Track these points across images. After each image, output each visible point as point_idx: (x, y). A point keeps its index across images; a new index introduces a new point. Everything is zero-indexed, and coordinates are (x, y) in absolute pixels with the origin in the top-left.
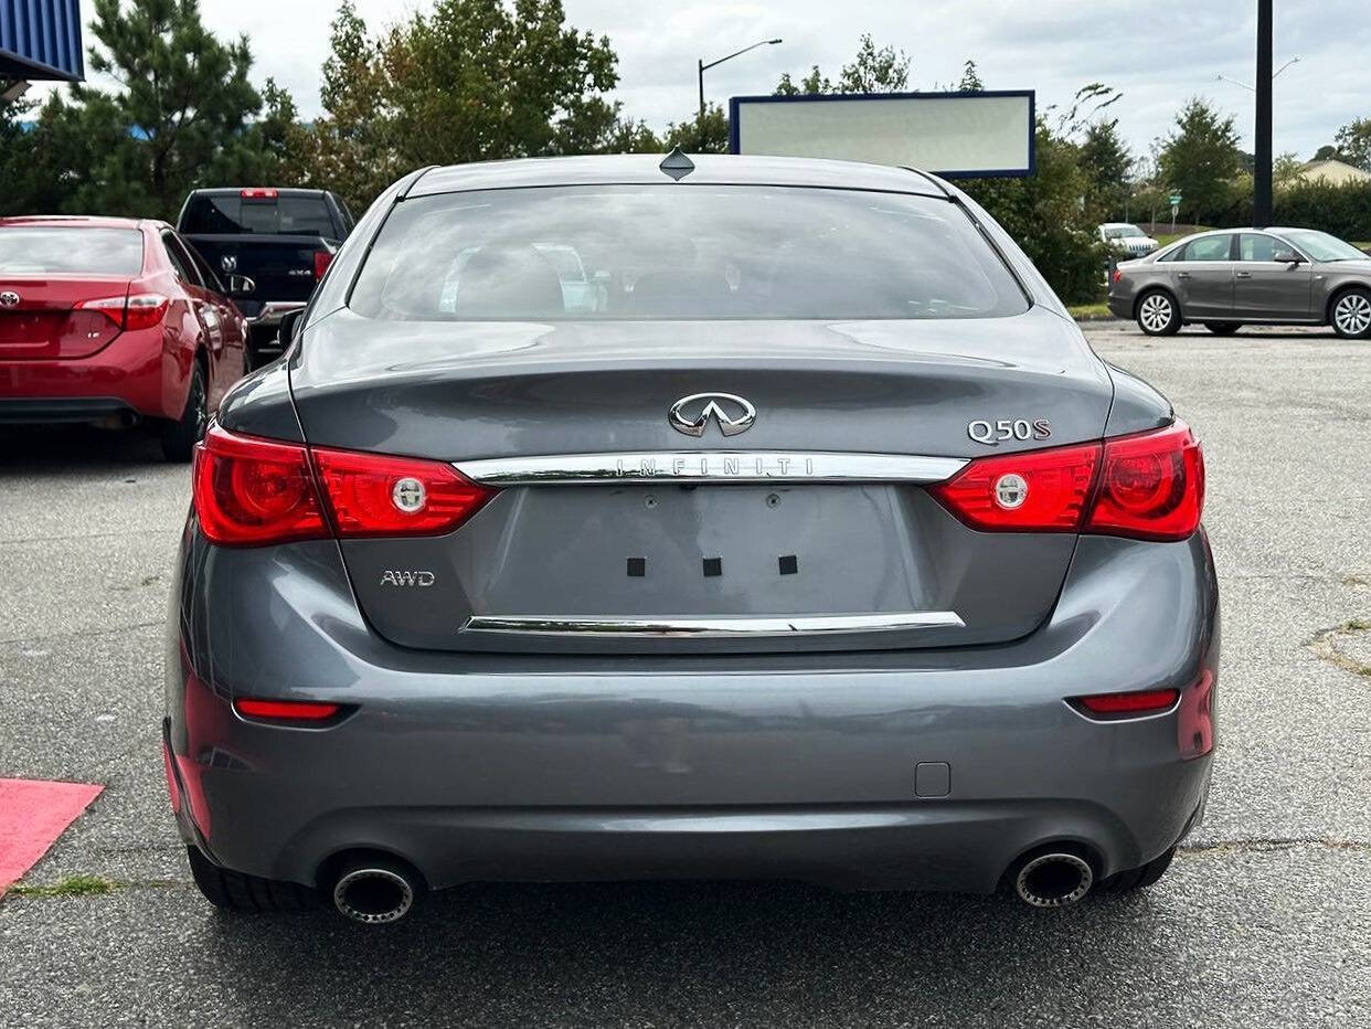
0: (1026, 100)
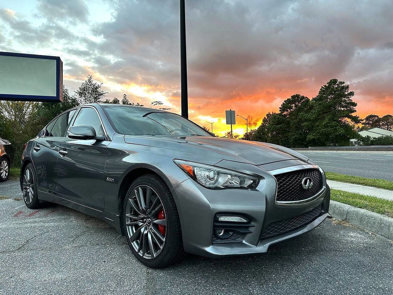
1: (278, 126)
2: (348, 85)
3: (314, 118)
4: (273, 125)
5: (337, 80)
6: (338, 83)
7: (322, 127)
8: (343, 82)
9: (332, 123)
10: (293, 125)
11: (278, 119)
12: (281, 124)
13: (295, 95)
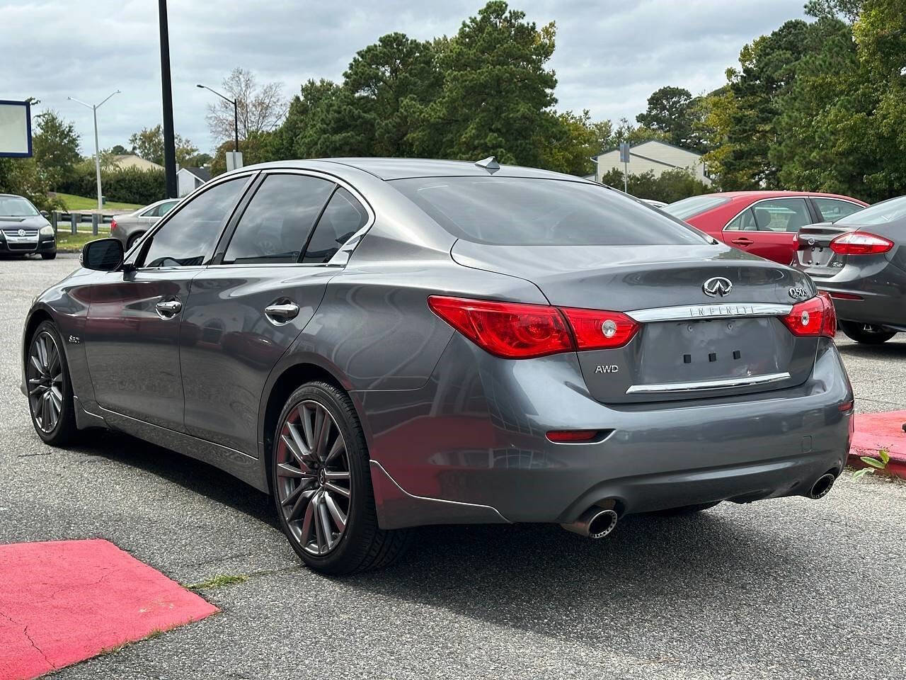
0: (24, 108)
1: (337, 137)
2: (534, 24)
3: (439, 118)
4: (324, 132)
5: (507, 6)
6: (507, 14)
7: (460, 150)
8: (522, 13)
9: (486, 137)
10: (382, 136)
11: (339, 112)
12: (348, 132)
13: (389, 36)
